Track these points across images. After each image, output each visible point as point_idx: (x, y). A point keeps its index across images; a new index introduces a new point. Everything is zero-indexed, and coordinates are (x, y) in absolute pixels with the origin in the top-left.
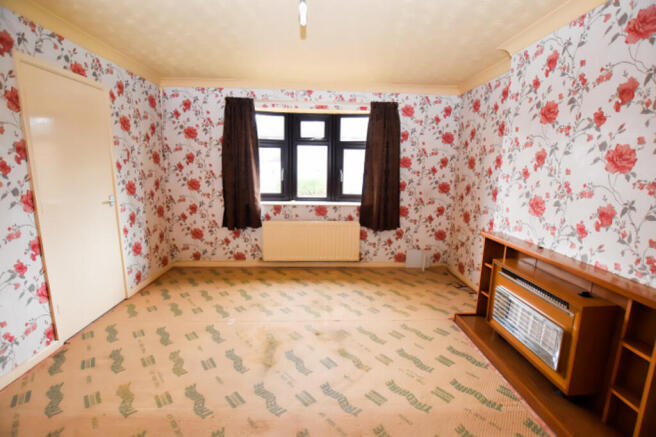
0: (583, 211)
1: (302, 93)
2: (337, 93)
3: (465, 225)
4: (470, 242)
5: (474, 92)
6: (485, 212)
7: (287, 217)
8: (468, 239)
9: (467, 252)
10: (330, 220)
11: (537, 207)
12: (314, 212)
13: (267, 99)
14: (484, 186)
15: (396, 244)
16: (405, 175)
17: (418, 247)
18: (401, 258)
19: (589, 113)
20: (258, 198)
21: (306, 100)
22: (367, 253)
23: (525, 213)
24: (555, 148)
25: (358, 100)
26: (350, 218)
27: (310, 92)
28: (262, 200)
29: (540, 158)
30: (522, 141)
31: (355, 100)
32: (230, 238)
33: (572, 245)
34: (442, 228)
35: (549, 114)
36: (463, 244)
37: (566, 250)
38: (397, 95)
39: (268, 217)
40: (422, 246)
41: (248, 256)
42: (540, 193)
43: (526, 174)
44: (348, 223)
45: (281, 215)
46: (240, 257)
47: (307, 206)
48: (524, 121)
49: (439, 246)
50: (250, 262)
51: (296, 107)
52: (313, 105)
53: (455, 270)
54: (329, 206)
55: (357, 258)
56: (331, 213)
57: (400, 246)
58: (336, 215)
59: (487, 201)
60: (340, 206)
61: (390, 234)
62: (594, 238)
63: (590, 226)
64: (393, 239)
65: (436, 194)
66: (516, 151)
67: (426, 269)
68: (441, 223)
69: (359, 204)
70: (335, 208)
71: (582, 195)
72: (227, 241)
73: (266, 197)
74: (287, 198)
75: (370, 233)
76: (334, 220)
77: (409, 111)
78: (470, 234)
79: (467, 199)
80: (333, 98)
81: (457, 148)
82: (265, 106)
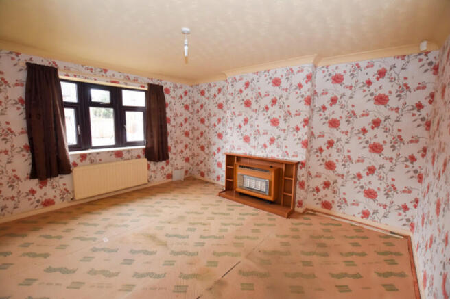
0: (265, 139)
1: (100, 70)
2: (126, 74)
3: (202, 152)
4: (206, 160)
5: (200, 86)
6: (214, 144)
7: (92, 162)
8: (205, 159)
9: (205, 165)
10: (126, 160)
11: (247, 139)
12: (113, 156)
13: (69, 70)
14: (212, 132)
15: (166, 168)
16: (169, 127)
17: (177, 169)
18: (170, 176)
19: (263, 106)
20: (67, 149)
21: (103, 75)
22: (151, 177)
23: (241, 142)
24: (252, 117)
25: (139, 81)
26: (139, 157)
27: (105, 71)
28: (70, 151)
29: (246, 121)
30: (237, 113)
31: (137, 81)
32: (36, 188)
33: (263, 152)
34: (188, 156)
35: (248, 104)
36: (202, 162)
37: (260, 154)
38: (161, 81)
39: (75, 165)
40: (179, 167)
41: (58, 201)
42: (247, 134)
43: (240, 126)
44: (138, 160)
45: (87, 161)
46: (48, 203)
47: (108, 152)
48: (236, 105)
49: (187, 166)
50: (59, 204)
51: (95, 80)
52: (109, 80)
53: (198, 176)
54: (124, 150)
55: (146, 182)
56: (126, 155)
57: (169, 169)
58: (129, 156)
59: (215, 139)
60: (132, 150)
61: (163, 163)
62: (269, 148)
63: (268, 144)
64: (165, 166)
65: (184, 137)
66: (234, 117)
67: (184, 179)
68: (187, 153)
69: (144, 147)
70: (128, 151)
71: (264, 134)
72: (33, 192)
73: (72, 148)
74: (84, 147)
75: (152, 164)
76: (129, 159)
77: (168, 91)
78: (205, 156)
79: (201, 139)
80: (123, 77)
81: (192, 113)
82: (67, 75)
